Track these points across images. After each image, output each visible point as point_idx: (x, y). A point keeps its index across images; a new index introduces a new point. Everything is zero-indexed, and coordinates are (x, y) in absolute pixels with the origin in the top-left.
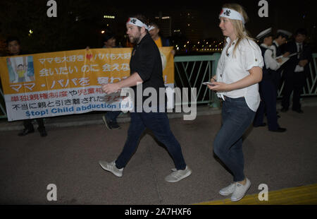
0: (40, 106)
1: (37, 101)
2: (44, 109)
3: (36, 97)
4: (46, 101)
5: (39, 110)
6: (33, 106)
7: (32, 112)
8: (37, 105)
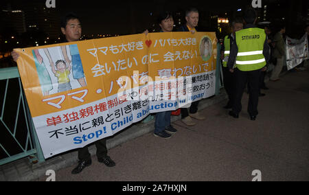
0: (95, 125)
1: (90, 118)
2: (100, 127)
3: (90, 111)
4: (104, 114)
5: (94, 130)
6: (85, 126)
7: (84, 136)
8: (91, 124)
